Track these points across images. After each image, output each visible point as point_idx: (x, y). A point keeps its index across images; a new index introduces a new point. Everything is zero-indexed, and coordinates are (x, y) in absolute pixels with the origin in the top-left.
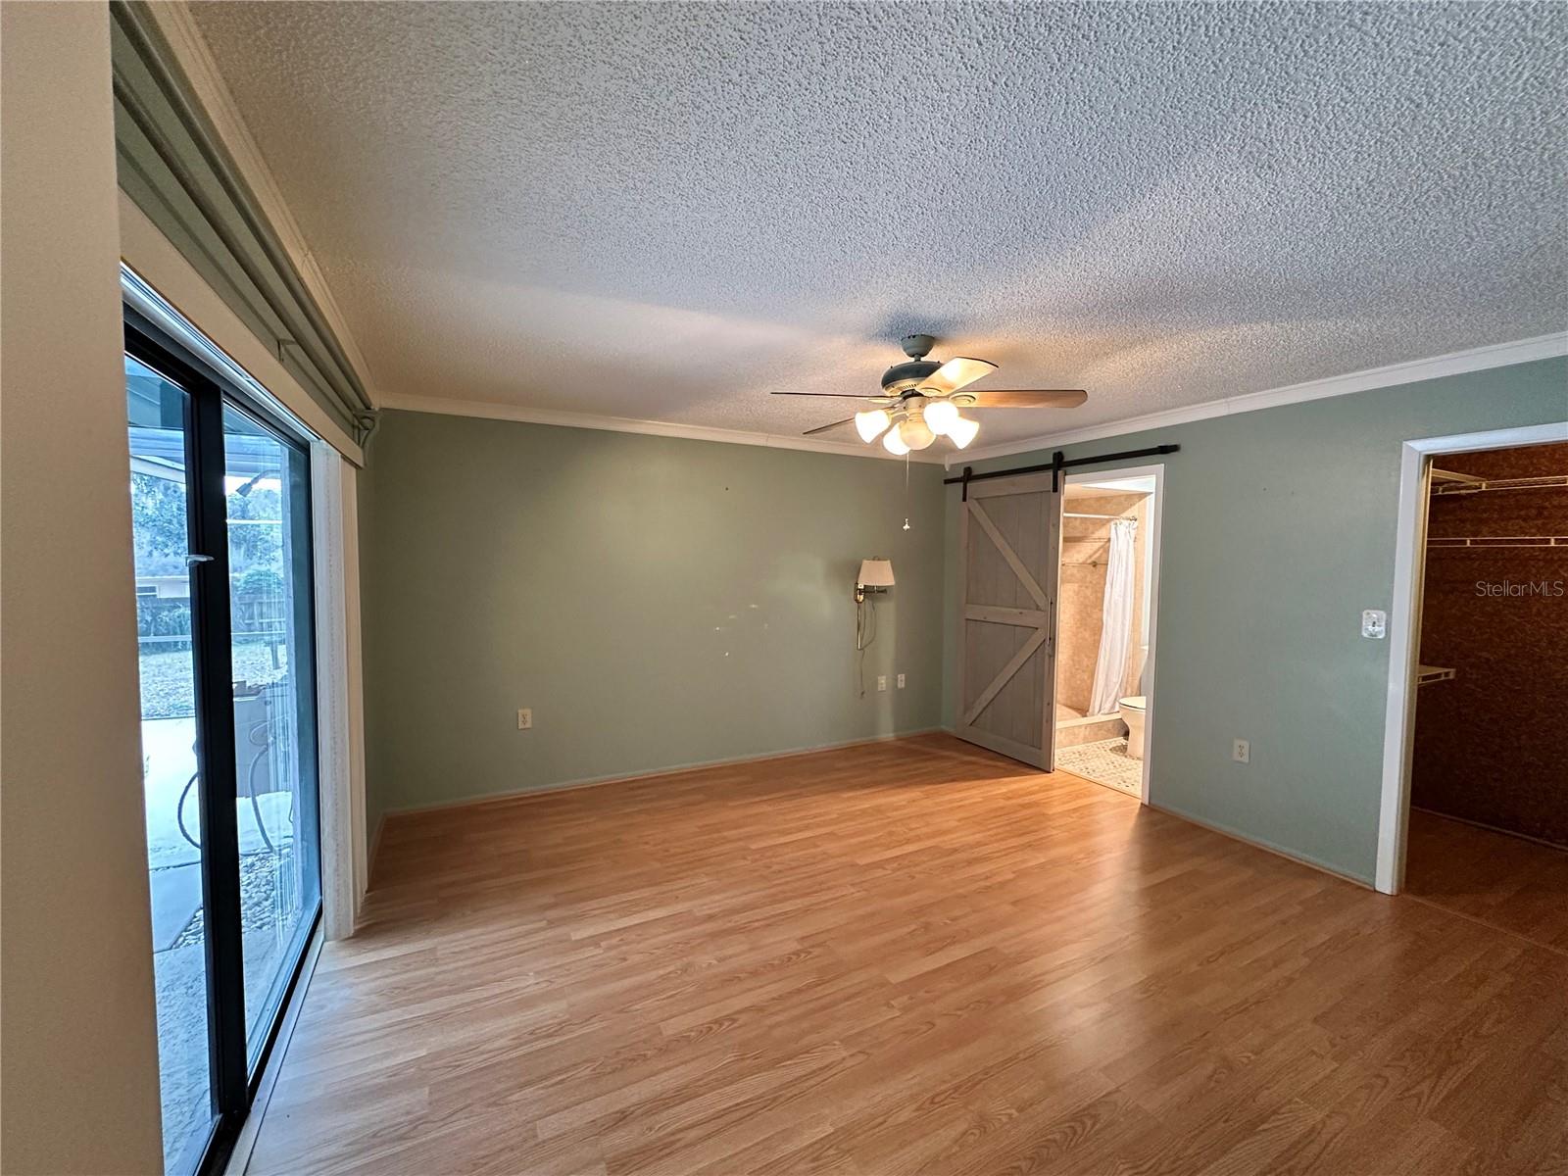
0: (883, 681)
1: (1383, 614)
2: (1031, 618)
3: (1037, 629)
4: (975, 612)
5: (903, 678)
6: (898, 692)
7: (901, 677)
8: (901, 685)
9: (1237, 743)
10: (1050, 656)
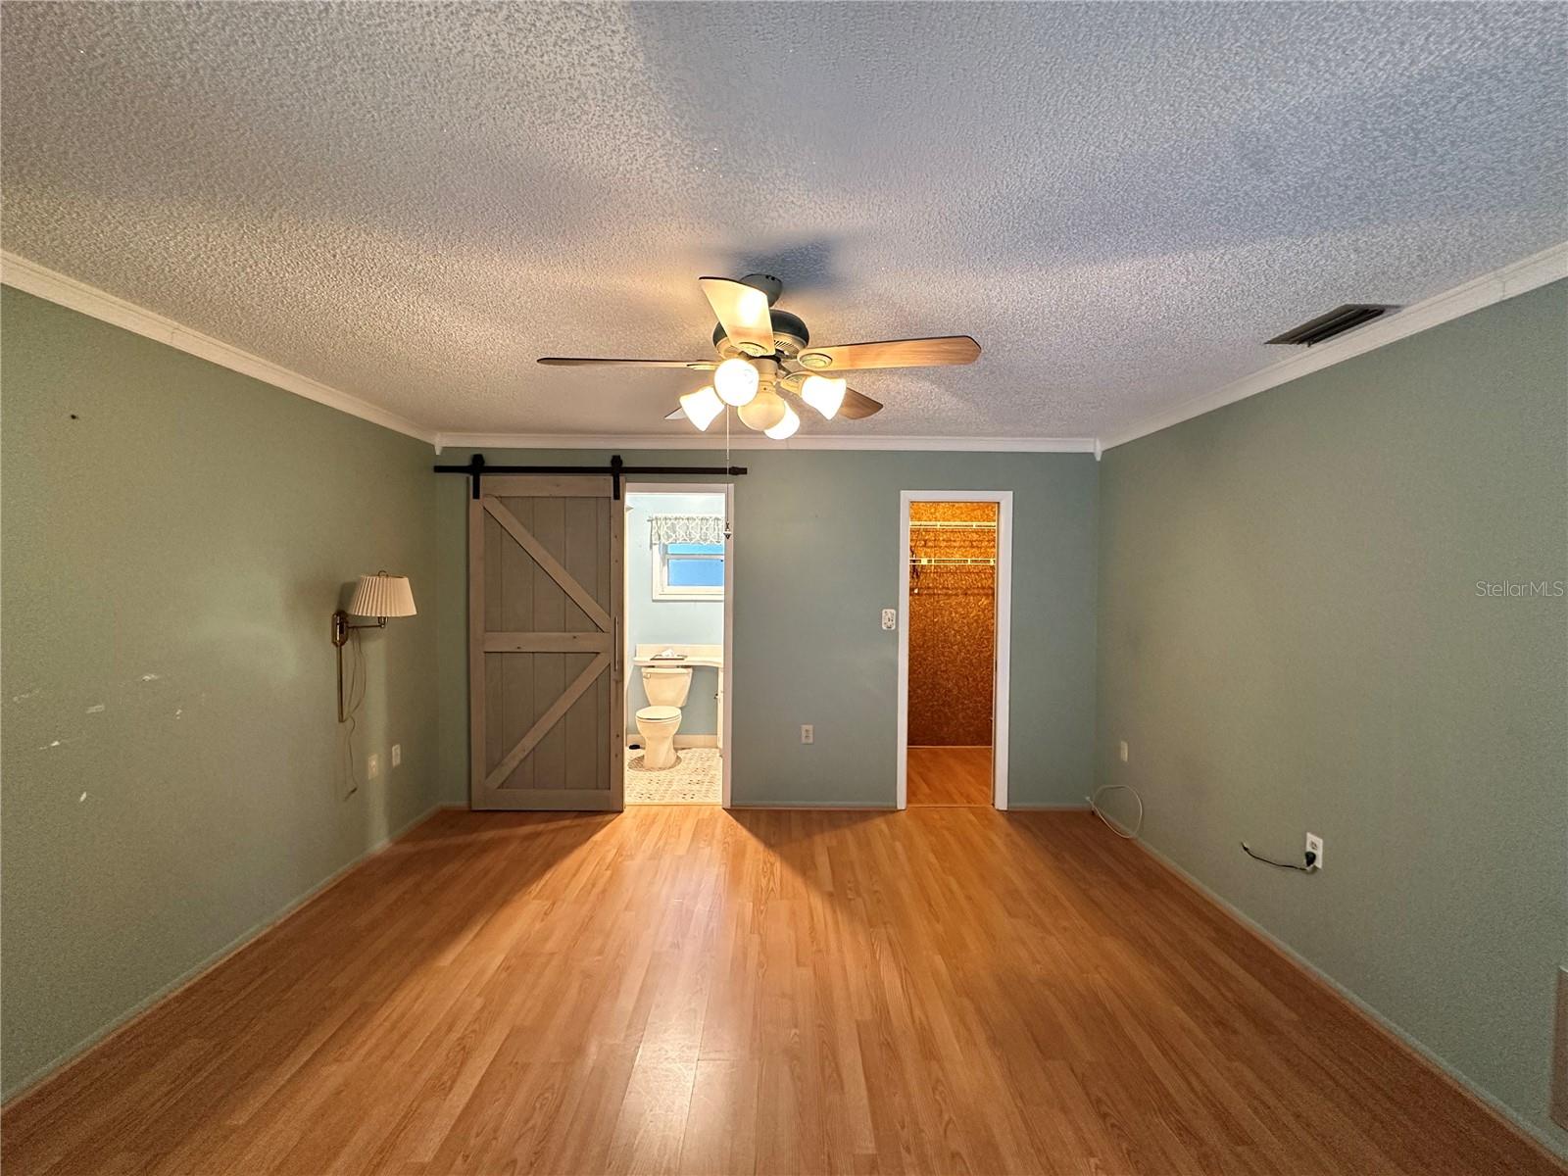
0: (374, 764)
1: (893, 611)
2: (588, 642)
3: (598, 653)
4: (502, 642)
5: (399, 751)
6: (393, 774)
7: (396, 749)
8: (396, 761)
9: (805, 727)
10: (617, 682)
